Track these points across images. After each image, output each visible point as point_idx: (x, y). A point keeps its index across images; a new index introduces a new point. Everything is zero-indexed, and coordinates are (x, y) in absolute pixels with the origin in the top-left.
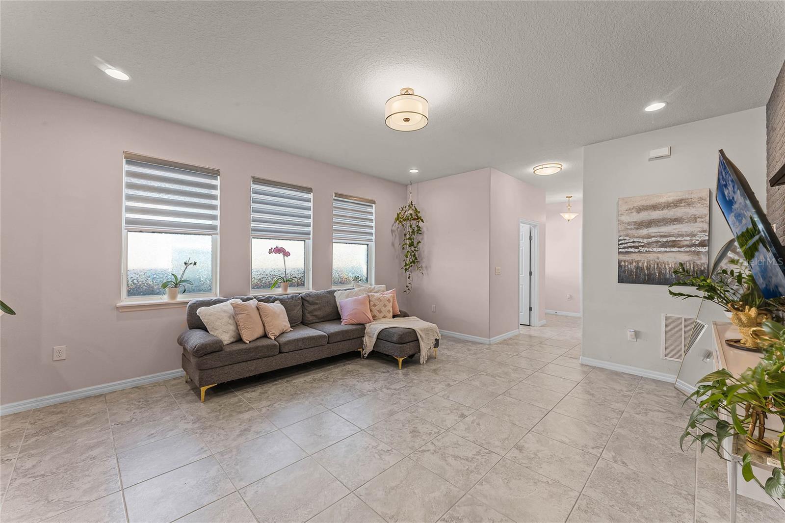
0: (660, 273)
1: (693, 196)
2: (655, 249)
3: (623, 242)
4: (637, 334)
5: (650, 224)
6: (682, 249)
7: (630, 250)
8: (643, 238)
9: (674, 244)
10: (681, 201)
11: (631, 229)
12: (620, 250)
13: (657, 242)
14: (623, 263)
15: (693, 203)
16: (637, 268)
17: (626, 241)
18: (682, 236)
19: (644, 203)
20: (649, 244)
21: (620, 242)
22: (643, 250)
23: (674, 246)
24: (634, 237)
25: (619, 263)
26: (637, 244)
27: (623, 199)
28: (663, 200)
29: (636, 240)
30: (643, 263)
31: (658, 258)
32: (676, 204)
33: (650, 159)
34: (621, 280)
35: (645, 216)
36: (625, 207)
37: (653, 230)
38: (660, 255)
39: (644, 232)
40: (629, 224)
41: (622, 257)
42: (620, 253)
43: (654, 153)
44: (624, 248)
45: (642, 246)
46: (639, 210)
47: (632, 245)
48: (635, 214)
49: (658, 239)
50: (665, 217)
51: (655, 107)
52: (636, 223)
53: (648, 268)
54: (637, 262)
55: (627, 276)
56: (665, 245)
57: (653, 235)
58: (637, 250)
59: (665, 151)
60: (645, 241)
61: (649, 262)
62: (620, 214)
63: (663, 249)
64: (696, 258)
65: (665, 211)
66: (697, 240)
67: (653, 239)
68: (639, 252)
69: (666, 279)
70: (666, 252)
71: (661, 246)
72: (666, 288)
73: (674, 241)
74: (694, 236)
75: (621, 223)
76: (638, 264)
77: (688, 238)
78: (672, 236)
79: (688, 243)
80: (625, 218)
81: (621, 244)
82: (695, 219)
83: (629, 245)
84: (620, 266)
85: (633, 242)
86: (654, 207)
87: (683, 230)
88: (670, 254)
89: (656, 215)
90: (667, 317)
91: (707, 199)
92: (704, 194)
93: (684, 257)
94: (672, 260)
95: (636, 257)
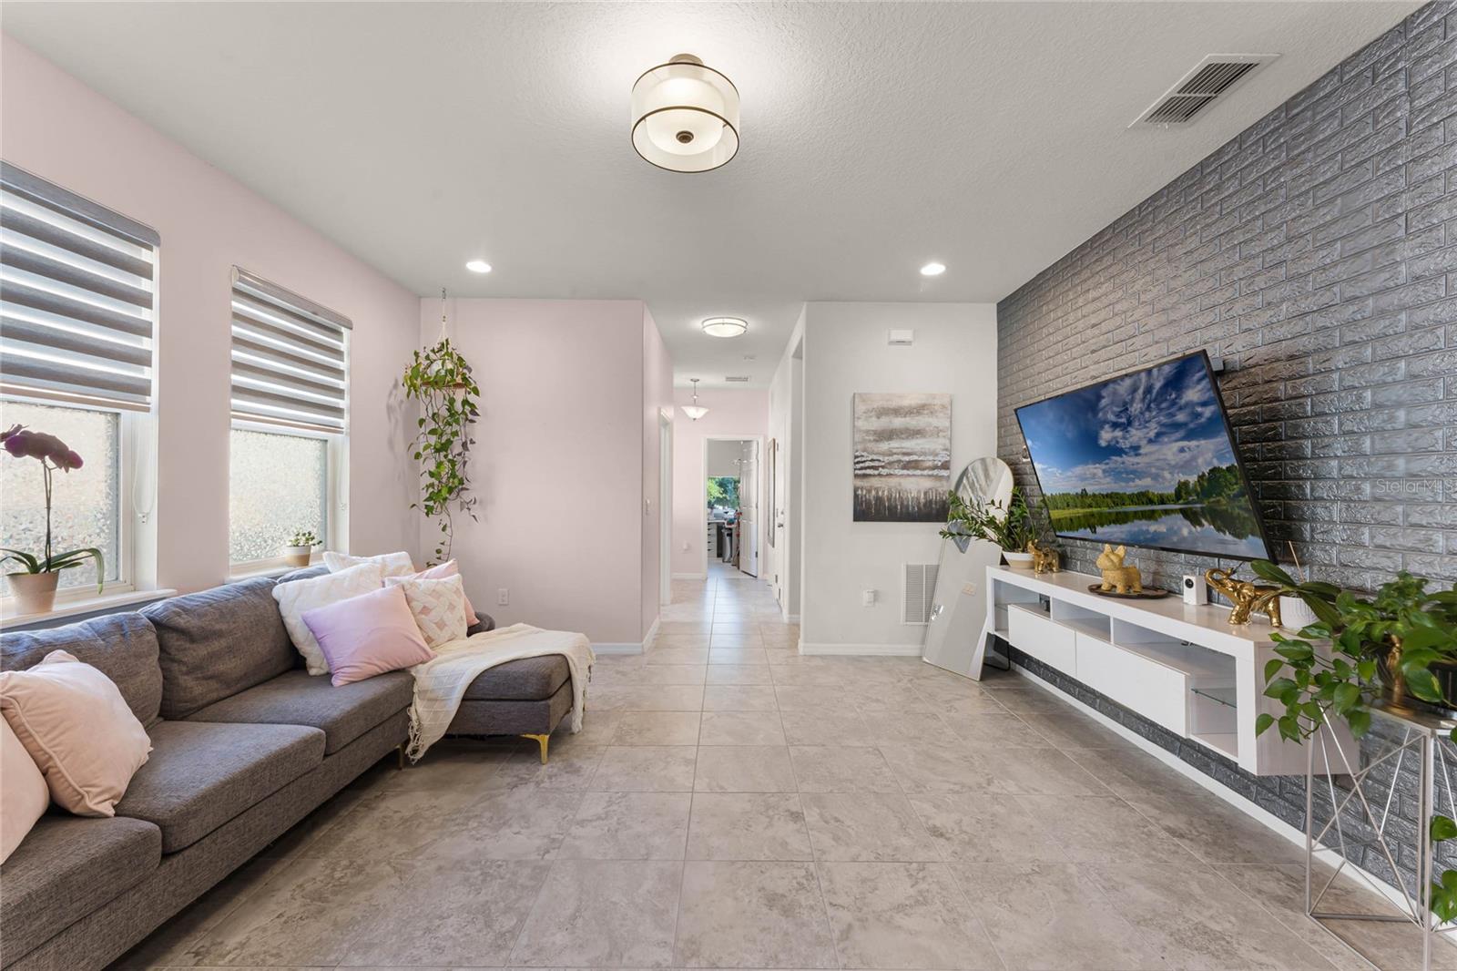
0: (902, 504)
1: (936, 402)
2: (896, 472)
3: (859, 459)
4: (876, 596)
5: (889, 435)
6: (926, 472)
7: (868, 472)
8: (883, 454)
9: (913, 465)
10: (923, 407)
11: (870, 441)
12: (857, 472)
13: (899, 461)
14: (859, 492)
15: (936, 411)
16: (878, 499)
17: (864, 459)
18: (924, 454)
19: (886, 404)
20: (890, 463)
21: (857, 460)
22: (884, 472)
23: (916, 468)
24: (873, 453)
25: (856, 490)
26: (876, 464)
27: (860, 394)
28: (906, 402)
29: (875, 457)
30: (883, 491)
31: (900, 484)
32: (918, 410)
33: (891, 343)
34: (856, 519)
35: (883, 423)
36: (863, 407)
37: (894, 444)
38: (902, 480)
39: (884, 446)
40: (867, 432)
41: (859, 483)
42: (856, 476)
43: (898, 335)
44: (861, 469)
45: (883, 467)
46: (882, 412)
47: (872, 464)
48: (874, 419)
49: (900, 457)
50: (908, 426)
51: (933, 269)
52: (875, 432)
53: (889, 499)
54: (877, 490)
55: (868, 510)
56: (907, 466)
57: (894, 451)
58: (876, 472)
59: (906, 335)
60: (886, 459)
61: (890, 490)
62: (855, 418)
63: (905, 472)
64: (936, 485)
65: (908, 419)
66: (939, 460)
67: (895, 458)
68: (879, 475)
69: (908, 513)
70: (909, 475)
71: (904, 467)
72: (921, 527)
73: (916, 461)
74: (937, 455)
75: (856, 430)
76: (877, 493)
77: (931, 458)
78: (915, 454)
79: (930, 464)
80: (863, 424)
81: (858, 463)
82: (938, 432)
83: (867, 464)
84: (856, 496)
85: (872, 460)
86: (897, 412)
87: (927, 447)
88: (912, 480)
89: (898, 422)
90: (908, 567)
91: (949, 408)
92: (946, 401)
93: (927, 484)
94: (914, 487)
95: (875, 482)
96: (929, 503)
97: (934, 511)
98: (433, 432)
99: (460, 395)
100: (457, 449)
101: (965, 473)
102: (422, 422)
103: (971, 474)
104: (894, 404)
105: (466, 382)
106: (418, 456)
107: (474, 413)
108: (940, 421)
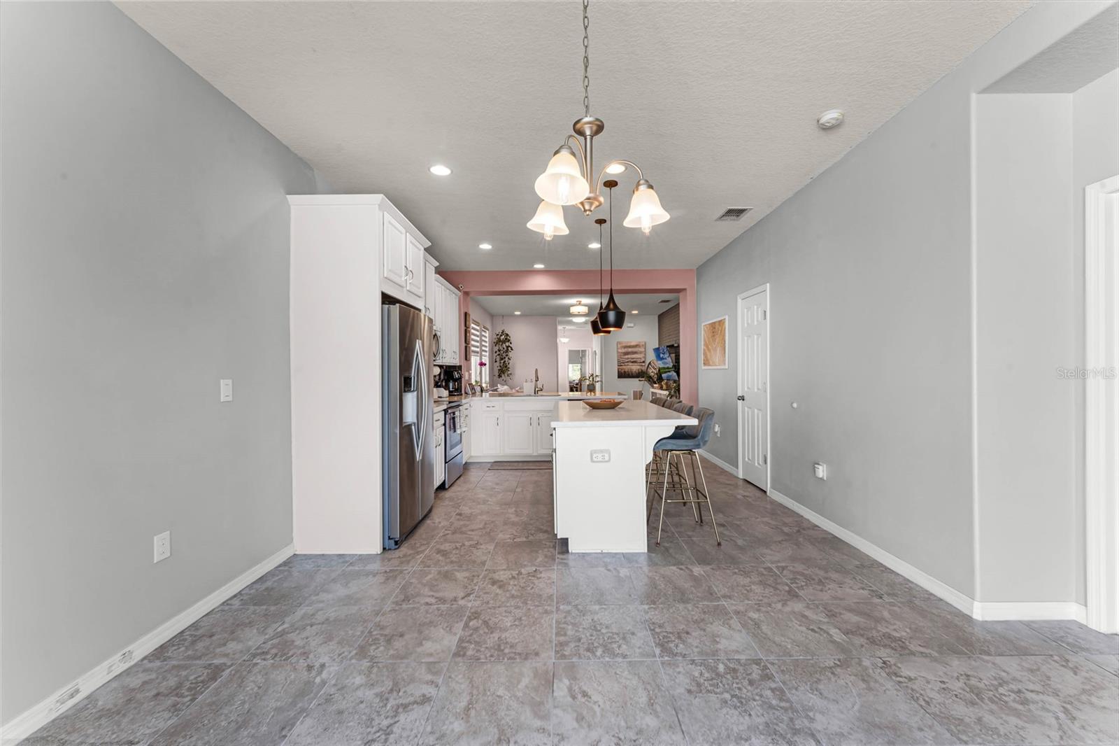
0: (631, 373)
1: (641, 344)
2: (630, 364)
5: (627, 353)
6: (638, 364)
7: (622, 364)
8: (626, 359)
9: (635, 362)
10: (637, 345)
11: (622, 355)
12: (619, 364)
15: (641, 346)
16: (625, 372)
19: (626, 345)
20: (628, 362)
22: (626, 364)
25: (618, 369)
26: (623, 362)
27: (619, 342)
28: (632, 344)
29: (623, 360)
30: (626, 370)
34: (619, 377)
35: (626, 350)
36: (619, 346)
37: (629, 356)
38: (631, 367)
39: (627, 357)
40: (621, 353)
41: (619, 367)
46: (625, 347)
48: (623, 349)
49: (631, 360)
50: (633, 351)
51: (635, 312)
52: (623, 353)
53: (628, 372)
55: (622, 375)
56: (633, 362)
57: (629, 358)
58: (624, 364)
59: (632, 325)
61: (628, 369)
62: (617, 349)
63: (632, 364)
64: (641, 367)
65: (632, 349)
67: (629, 360)
69: (633, 376)
72: (637, 379)
74: (641, 359)
75: (618, 352)
76: (624, 370)
77: (639, 360)
78: (635, 359)
79: (639, 362)
80: (620, 351)
81: (618, 362)
82: (641, 353)
83: (621, 362)
84: (618, 371)
86: (630, 347)
87: (638, 357)
88: (634, 366)
89: (630, 350)
90: (634, 392)
91: (645, 346)
92: (643, 343)
93: (639, 367)
94: (635, 368)
95: (624, 367)
96: (639, 373)
97: (640, 375)
98: (499, 355)
99: (507, 344)
100: (507, 359)
101: (650, 363)
102: (496, 352)
103: (652, 364)
104: (629, 344)
105: (509, 340)
106: (496, 362)
107: (512, 349)
108: (643, 350)
